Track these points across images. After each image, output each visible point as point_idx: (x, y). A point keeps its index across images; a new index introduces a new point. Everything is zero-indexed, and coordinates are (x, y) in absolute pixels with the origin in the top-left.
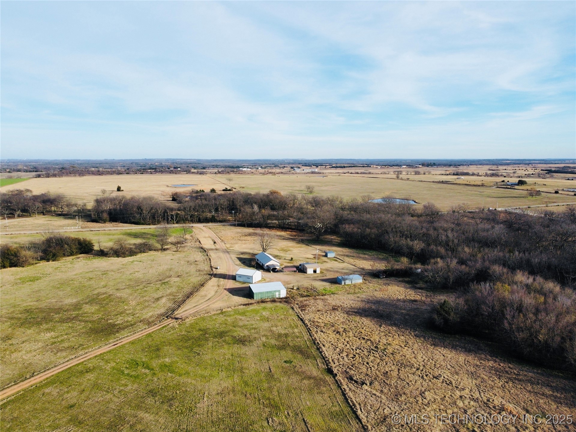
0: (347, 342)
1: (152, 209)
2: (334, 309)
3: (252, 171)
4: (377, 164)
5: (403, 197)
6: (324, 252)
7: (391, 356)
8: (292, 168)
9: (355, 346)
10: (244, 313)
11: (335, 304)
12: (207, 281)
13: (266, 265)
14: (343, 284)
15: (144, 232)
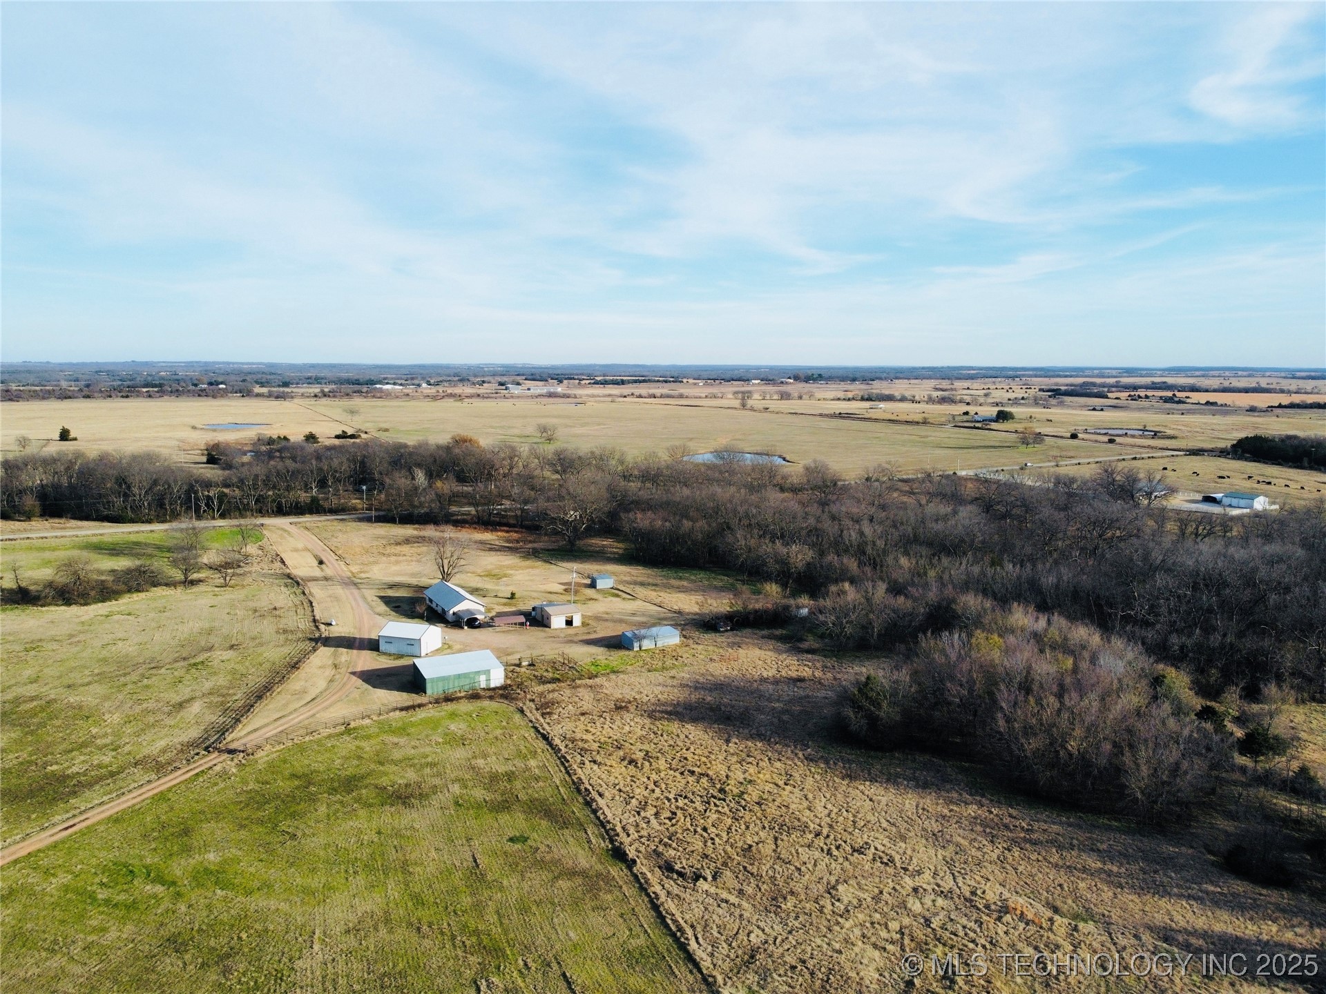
0: (655, 783)
1: (155, 483)
2: (618, 708)
3: (406, 391)
4: (696, 376)
5: (759, 449)
6: (589, 577)
7: (756, 808)
8: (501, 384)
9: (673, 792)
10: (404, 729)
11: (620, 697)
12: (305, 655)
13: (451, 612)
14: (636, 648)
15: (135, 540)
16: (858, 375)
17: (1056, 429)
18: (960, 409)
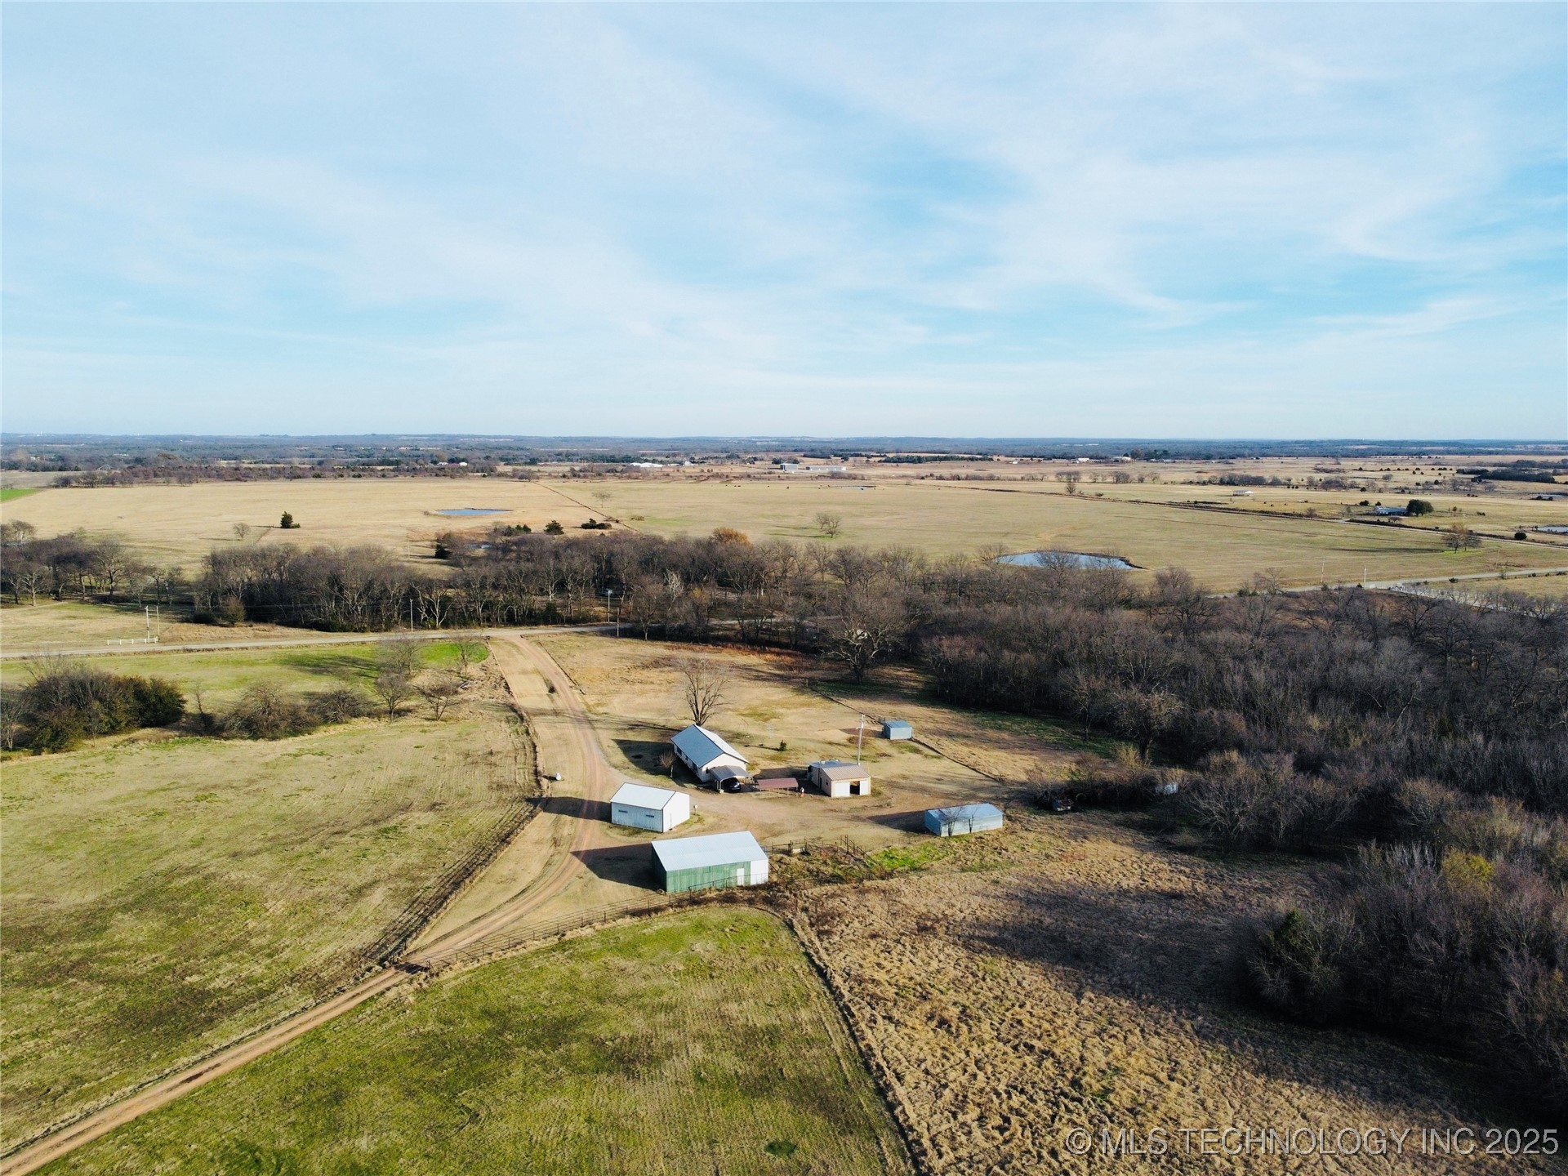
0: (977, 1062)
1: (371, 584)
2: (923, 929)
3: (667, 470)
4: (1008, 452)
5: (1096, 549)
6: (879, 722)
7: (1129, 1120)
8: (776, 462)
9: (1004, 1081)
10: (635, 947)
11: (924, 910)
12: (520, 823)
13: (704, 769)
14: (944, 834)
15: (343, 654)
16: (1212, 451)
17: (1492, 526)
18: (1356, 497)
